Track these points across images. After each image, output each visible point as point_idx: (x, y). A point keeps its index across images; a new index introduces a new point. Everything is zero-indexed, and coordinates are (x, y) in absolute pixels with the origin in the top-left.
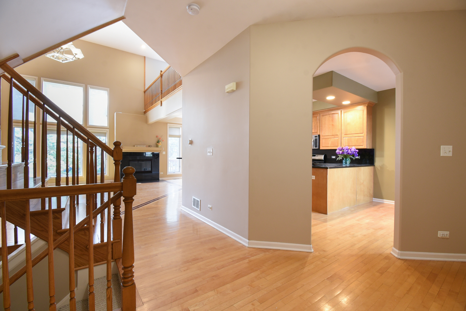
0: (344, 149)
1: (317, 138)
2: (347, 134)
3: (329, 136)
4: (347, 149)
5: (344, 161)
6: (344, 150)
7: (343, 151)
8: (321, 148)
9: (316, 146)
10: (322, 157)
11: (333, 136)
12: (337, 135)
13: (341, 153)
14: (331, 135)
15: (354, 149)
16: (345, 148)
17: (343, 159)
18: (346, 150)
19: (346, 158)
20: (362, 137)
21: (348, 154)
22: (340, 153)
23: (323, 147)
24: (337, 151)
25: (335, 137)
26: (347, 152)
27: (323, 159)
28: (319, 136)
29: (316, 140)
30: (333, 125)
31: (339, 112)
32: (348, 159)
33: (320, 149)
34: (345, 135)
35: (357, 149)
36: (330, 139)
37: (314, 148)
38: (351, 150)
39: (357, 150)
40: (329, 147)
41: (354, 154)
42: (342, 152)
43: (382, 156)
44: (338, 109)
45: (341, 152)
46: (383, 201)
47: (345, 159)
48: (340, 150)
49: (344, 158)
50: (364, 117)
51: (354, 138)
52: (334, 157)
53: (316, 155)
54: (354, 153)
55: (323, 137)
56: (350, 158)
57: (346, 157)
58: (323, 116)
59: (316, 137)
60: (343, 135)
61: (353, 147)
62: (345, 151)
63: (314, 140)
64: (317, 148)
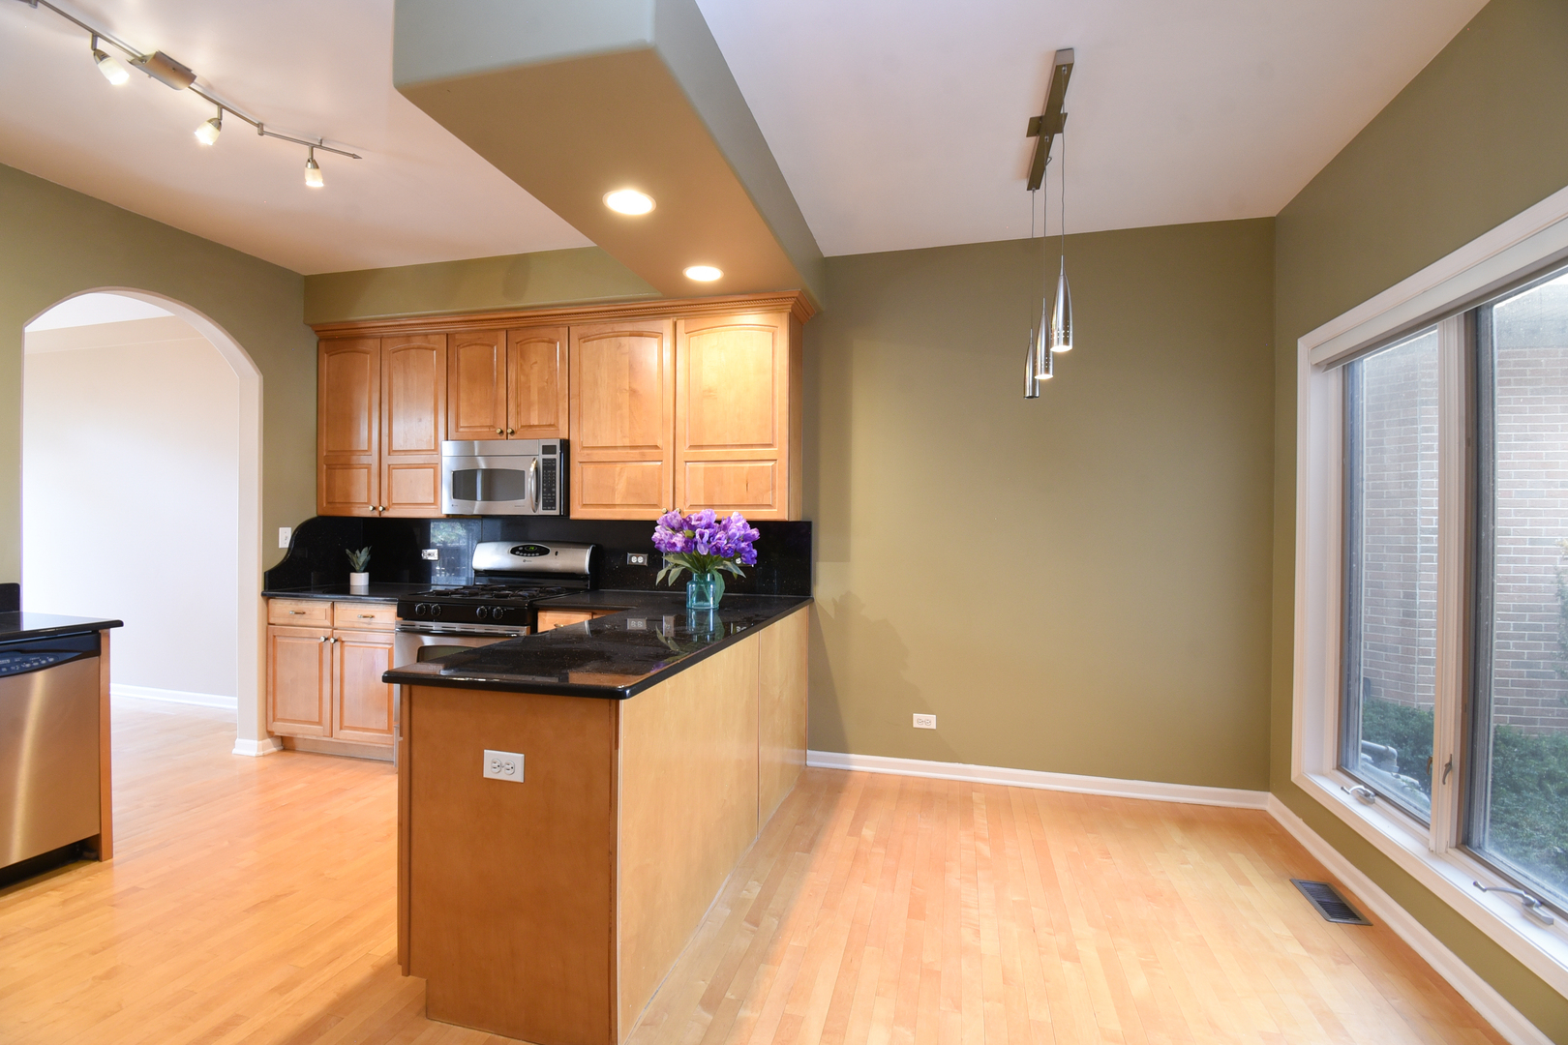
0: (693, 523)
1: (557, 456)
2: (701, 447)
3: (615, 451)
4: (708, 526)
5: (692, 587)
6: (693, 528)
7: (688, 532)
8: (578, 513)
9: (549, 504)
10: (580, 560)
11: (637, 451)
12: (656, 447)
13: (682, 549)
14: (624, 447)
15: (740, 524)
16: (700, 519)
17: (685, 576)
18: (707, 532)
19: (704, 571)
20: (771, 464)
21: (718, 550)
22: (674, 545)
23: (585, 505)
24: (656, 535)
25: (643, 454)
26: (709, 542)
27: (587, 571)
28: (566, 445)
29: (549, 465)
30: (633, 392)
31: (666, 325)
32: (713, 578)
33: (573, 516)
34: (691, 447)
35: (753, 524)
36: (619, 465)
37: (541, 511)
38: (725, 528)
39: (755, 532)
40: (617, 509)
41: (743, 548)
42: (686, 542)
43: (843, 555)
44: (659, 313)
45: (679, 539)
46: (849, 762)
47: (700, 577)
48: (673, 529)
49: (693, 570)
50: (778, 368)
51: (733, 465)
52: (638, 560)
53: (552, 550)
54: (743, 545)
55: (586, 452)
56: (719, 571)
57: (702, 565)
58: (585, 338)
59: (547, 449)
60: (683, 450)
61: (734, 514)
62: (702, 536)
63: (537, 469)
64: (556, 512)
